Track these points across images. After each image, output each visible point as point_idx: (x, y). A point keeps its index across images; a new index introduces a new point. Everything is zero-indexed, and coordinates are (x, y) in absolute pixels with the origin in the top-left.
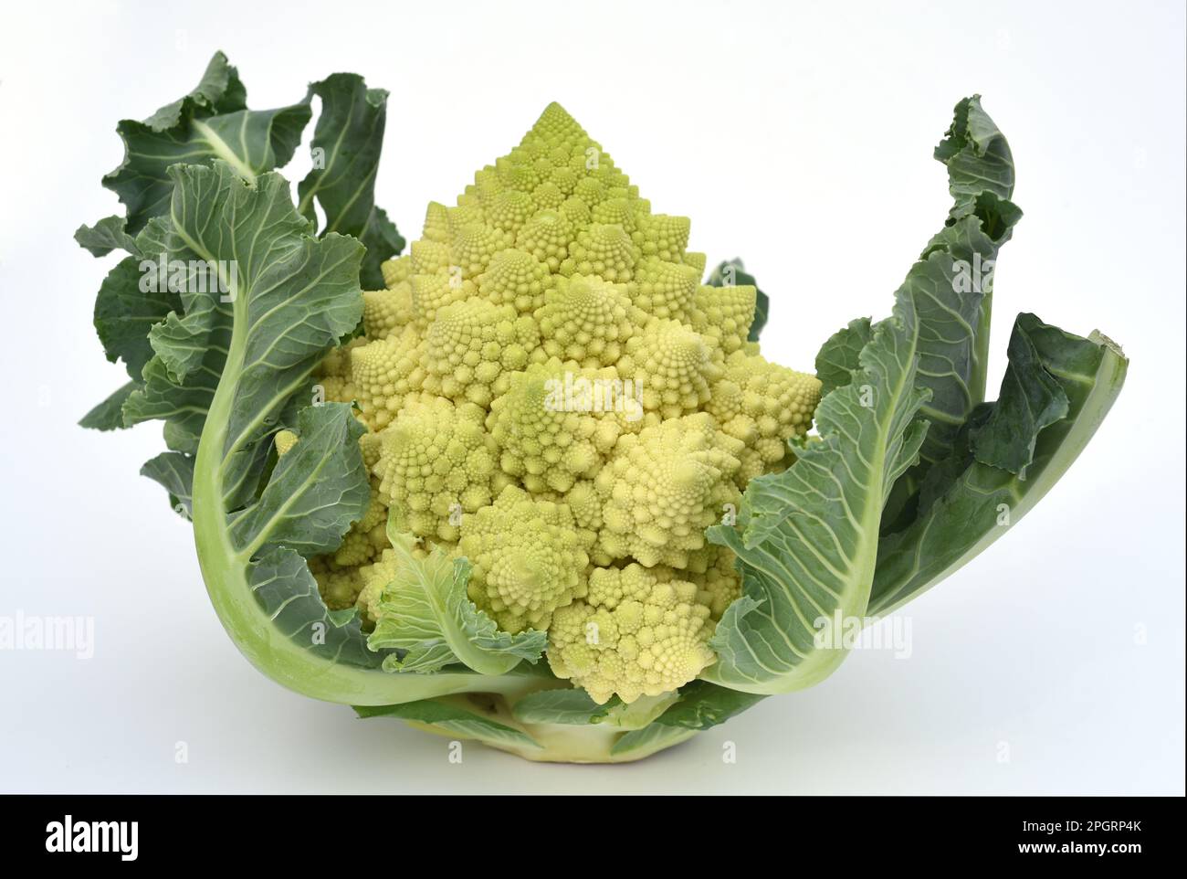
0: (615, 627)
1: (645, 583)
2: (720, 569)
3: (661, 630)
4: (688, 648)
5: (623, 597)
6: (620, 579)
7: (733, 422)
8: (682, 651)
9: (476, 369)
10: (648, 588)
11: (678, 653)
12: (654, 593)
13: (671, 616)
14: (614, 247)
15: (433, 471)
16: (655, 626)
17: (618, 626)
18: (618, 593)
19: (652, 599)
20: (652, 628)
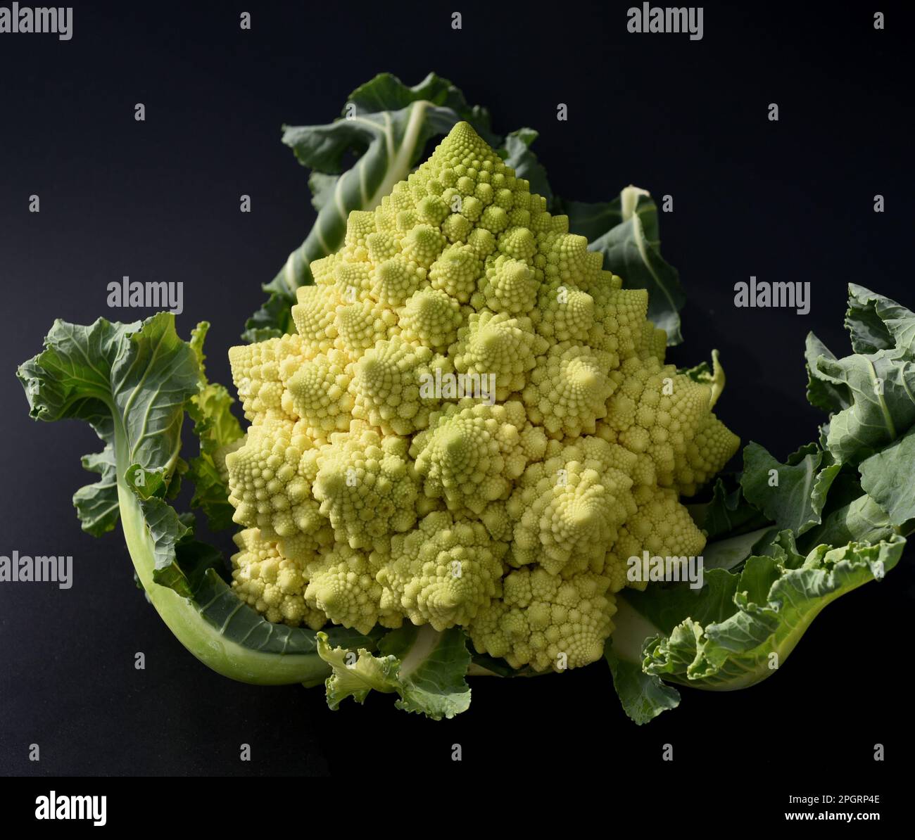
0: (526, 626)
1: (552, 587)
2: (617, 554)
3: (565, 629)
4: (589, 644)
5: (533, 599)
6: (530, 584)
7: (628, 434)
8: (584, 646)
9: (398, 409)
10: (554, 591)
11: (580, 648)
12: (560, 595)
13: (574, 615)
14: (518, 286)
15: (365, 504)
16: (561, 624)
17: (529, 624)
18: (529, 596)
19: (558, 601)
20: (559, 626)
